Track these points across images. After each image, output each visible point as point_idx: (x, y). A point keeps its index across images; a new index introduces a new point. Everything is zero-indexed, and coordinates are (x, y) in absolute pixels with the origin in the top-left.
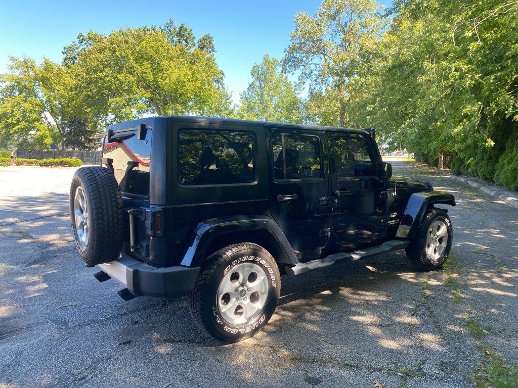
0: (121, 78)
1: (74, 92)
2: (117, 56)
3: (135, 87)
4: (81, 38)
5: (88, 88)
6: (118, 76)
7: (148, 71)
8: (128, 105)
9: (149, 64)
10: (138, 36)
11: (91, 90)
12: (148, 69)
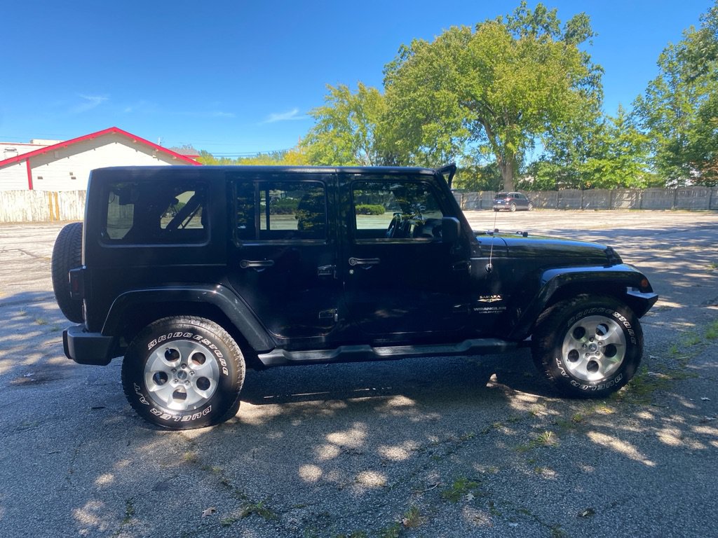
0: (439, 96)
1: (386, 122)
2: (434, 68)
3: (455, 108)
4: (402, 51)
5: (401, 114)
6: (435, 93)
7: (474, 82)
8: (446, 132)
9: (476, 72)
10: (465, 35)
11: (404, 116)
12: (474, 79)
